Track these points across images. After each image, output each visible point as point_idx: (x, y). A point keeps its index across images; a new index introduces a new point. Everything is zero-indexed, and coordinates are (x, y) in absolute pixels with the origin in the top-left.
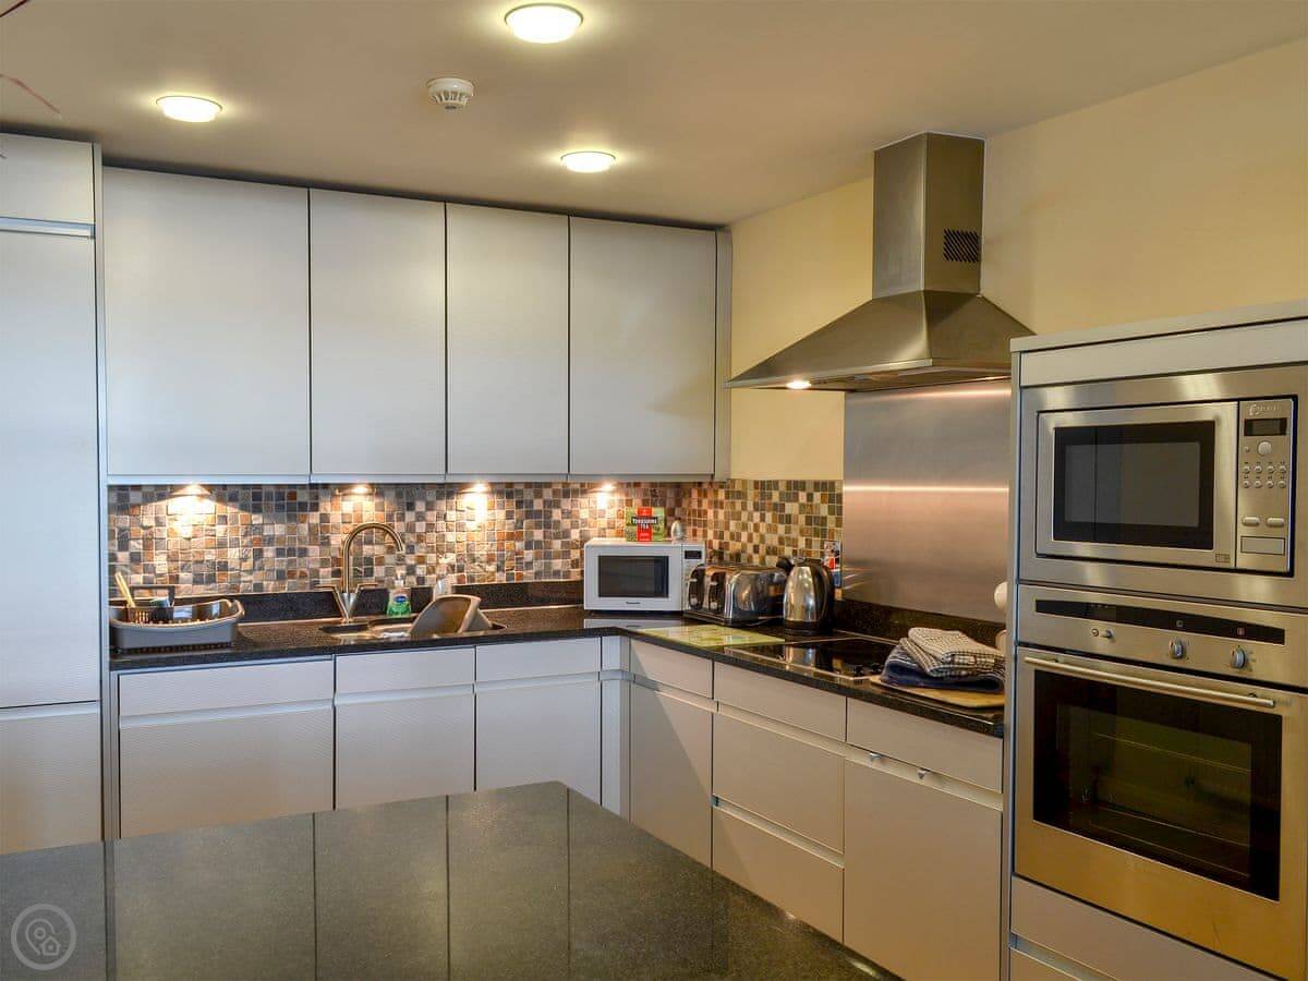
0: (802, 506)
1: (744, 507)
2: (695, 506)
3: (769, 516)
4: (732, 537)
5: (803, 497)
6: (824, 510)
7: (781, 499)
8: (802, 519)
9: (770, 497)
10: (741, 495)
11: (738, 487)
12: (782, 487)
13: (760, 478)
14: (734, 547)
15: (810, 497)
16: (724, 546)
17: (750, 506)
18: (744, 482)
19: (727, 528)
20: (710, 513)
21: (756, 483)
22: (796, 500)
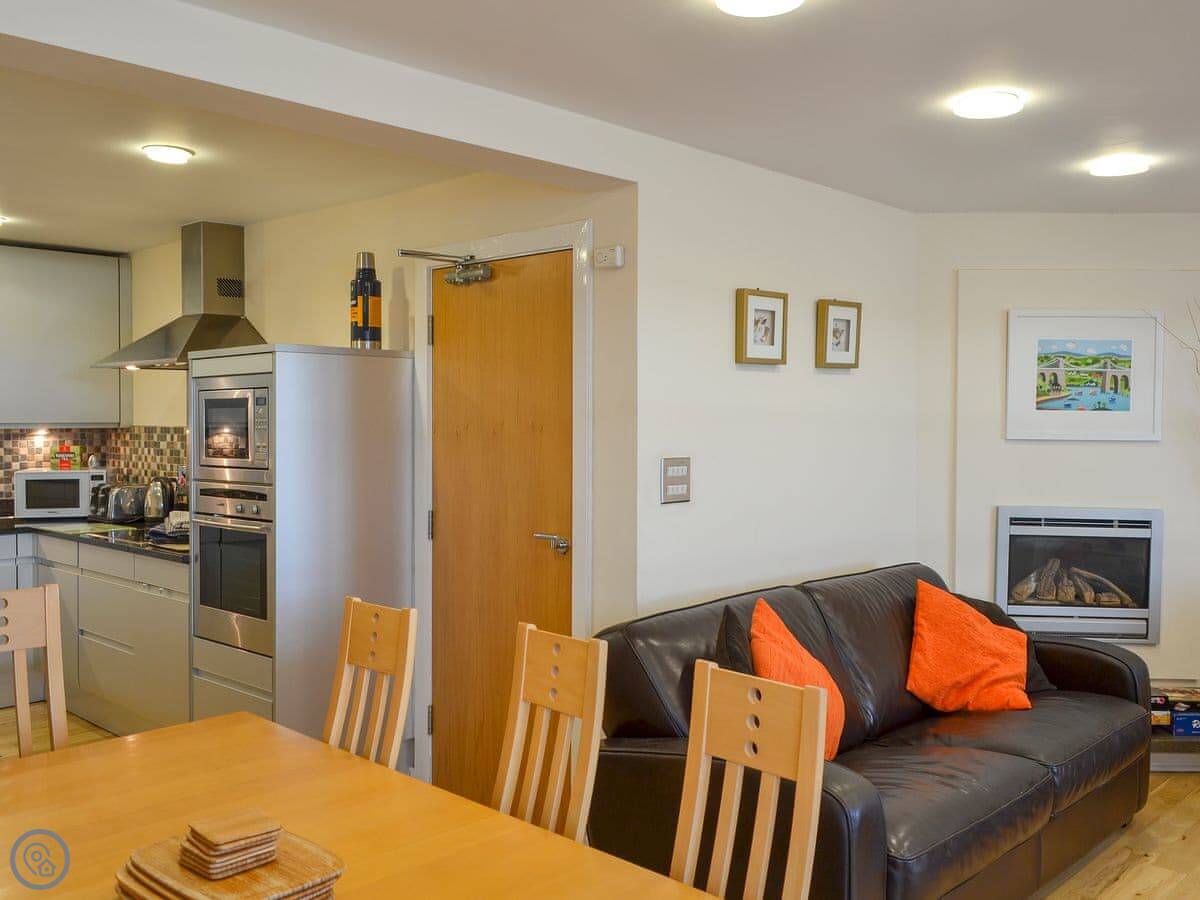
0: (168, 443)
1: (140, 446)
2: (113, 445)
3: (152, 450)
4: (134, 466)
5: (168, 437)
6: (178, 446)
7: (158, 438)
8: (168, 452)
9: (152, 437)
10: (138, 437)
11: (136, 432)
12: (158, 430)
13: (148, 425)
14: (135, 472)
15: (172, 438)
16: (129, 472)
17: (143, 445)
18: (139, 427)
19: (131, 459)
20: (122, 449)
21: (145, 428)
22: (165, 440)
